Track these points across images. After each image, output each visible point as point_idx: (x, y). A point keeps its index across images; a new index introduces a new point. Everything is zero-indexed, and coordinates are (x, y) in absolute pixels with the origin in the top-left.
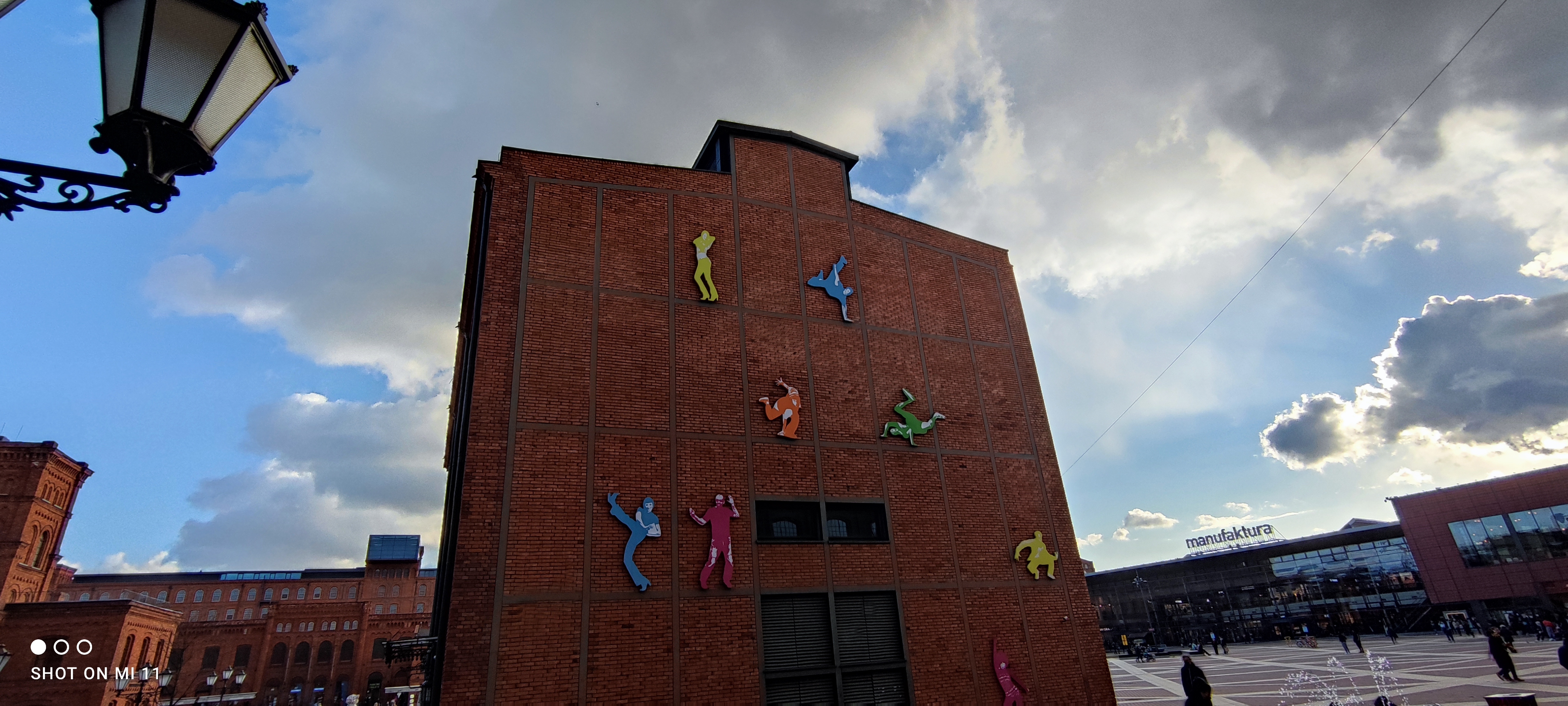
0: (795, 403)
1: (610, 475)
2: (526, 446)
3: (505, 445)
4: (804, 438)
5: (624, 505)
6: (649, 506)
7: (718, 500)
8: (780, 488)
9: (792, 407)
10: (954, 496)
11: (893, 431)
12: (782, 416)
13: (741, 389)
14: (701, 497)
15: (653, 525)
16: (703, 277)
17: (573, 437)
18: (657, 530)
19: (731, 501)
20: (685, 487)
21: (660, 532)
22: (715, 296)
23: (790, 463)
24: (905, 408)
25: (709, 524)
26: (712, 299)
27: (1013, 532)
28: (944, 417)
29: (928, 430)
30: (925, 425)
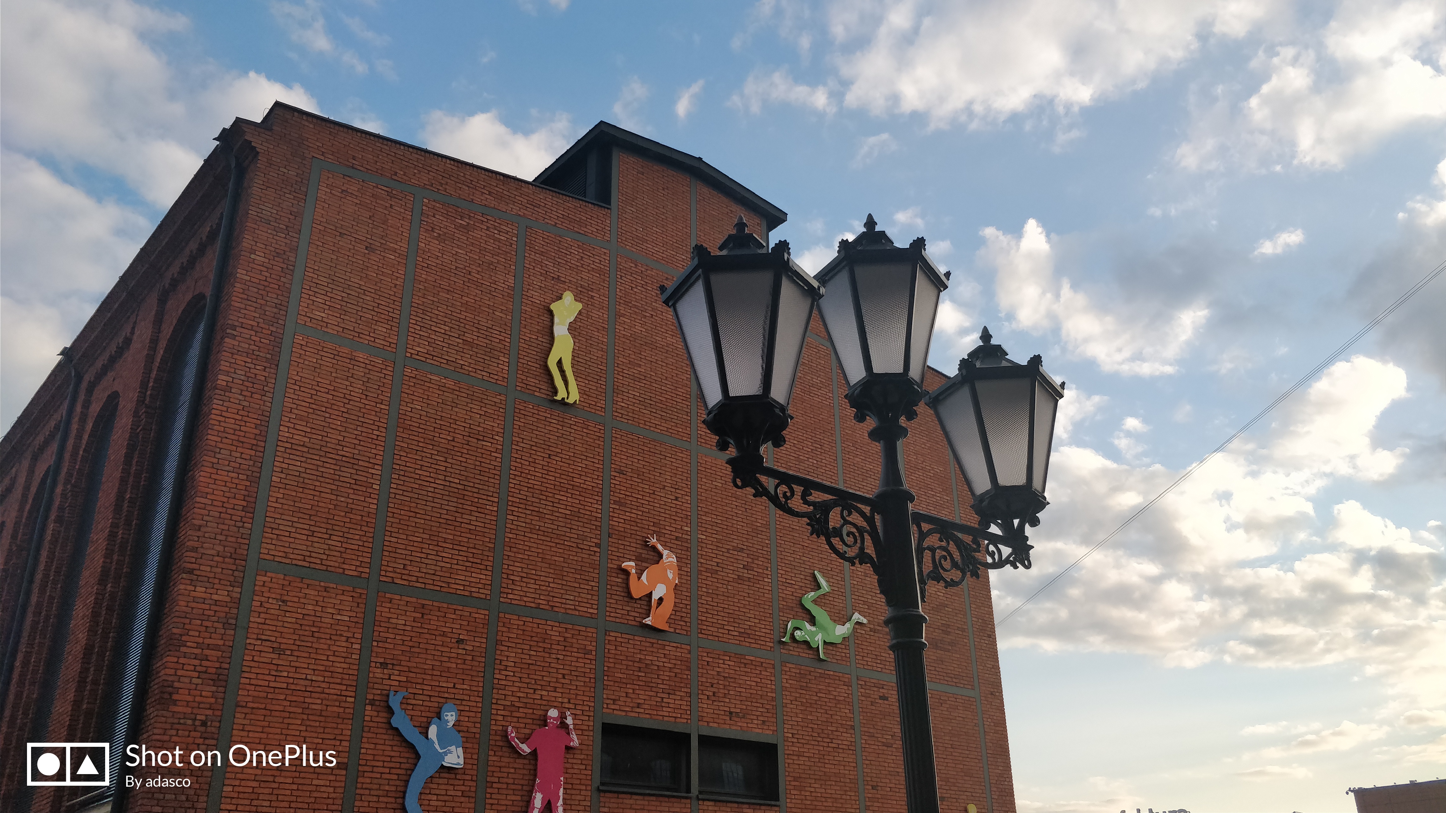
0: (670, 576)
1: (395, 662)
2: (270, 601)
3: (238, 596)
4: (677, 631)
5: (412, 713)
6: (449, 718)
7: (551, 718)
8: (639, 705)
9: (665, 580)
10: (869, 742)
11: (798, 633)
12: (651, 592)
13: (598, 545)
14: (526, 711)
15: (453, 748)
16: (560, 363)
17: (343, 594)
18: (459, 757)
19: (569, 721)
20: (503, 692)
21: (461, 761)
22: (574, 397)
23: (656, 668)
24: (815, 601)
25: (534, 753)
26: (571, 401)
27: (941, 802)
28: (865, 621)
29: (844, 638)
30: (840, 630)
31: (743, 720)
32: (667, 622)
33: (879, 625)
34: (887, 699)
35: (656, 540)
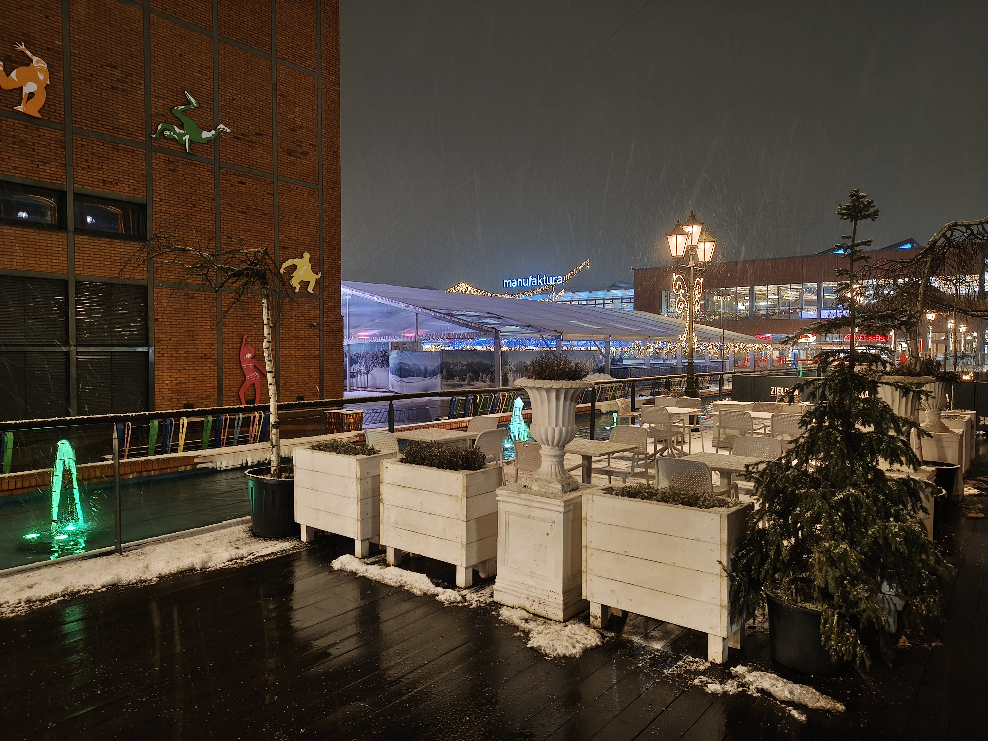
0: (41, 77)
4: (51, 119)
8: (15, 167)
9: (35, 80)
10: (227, 209)
11: (167, 133)
12: (22, 87)
23: (30, 143)
24: (183, 112)
27: (282, 250)
28: (229, 131)
29: (209, 140)
30: (205, 135)
31: (115, 186)
32: (39, 112)
33: (242, 134)
34: (245, 184)
35: (23, 47)
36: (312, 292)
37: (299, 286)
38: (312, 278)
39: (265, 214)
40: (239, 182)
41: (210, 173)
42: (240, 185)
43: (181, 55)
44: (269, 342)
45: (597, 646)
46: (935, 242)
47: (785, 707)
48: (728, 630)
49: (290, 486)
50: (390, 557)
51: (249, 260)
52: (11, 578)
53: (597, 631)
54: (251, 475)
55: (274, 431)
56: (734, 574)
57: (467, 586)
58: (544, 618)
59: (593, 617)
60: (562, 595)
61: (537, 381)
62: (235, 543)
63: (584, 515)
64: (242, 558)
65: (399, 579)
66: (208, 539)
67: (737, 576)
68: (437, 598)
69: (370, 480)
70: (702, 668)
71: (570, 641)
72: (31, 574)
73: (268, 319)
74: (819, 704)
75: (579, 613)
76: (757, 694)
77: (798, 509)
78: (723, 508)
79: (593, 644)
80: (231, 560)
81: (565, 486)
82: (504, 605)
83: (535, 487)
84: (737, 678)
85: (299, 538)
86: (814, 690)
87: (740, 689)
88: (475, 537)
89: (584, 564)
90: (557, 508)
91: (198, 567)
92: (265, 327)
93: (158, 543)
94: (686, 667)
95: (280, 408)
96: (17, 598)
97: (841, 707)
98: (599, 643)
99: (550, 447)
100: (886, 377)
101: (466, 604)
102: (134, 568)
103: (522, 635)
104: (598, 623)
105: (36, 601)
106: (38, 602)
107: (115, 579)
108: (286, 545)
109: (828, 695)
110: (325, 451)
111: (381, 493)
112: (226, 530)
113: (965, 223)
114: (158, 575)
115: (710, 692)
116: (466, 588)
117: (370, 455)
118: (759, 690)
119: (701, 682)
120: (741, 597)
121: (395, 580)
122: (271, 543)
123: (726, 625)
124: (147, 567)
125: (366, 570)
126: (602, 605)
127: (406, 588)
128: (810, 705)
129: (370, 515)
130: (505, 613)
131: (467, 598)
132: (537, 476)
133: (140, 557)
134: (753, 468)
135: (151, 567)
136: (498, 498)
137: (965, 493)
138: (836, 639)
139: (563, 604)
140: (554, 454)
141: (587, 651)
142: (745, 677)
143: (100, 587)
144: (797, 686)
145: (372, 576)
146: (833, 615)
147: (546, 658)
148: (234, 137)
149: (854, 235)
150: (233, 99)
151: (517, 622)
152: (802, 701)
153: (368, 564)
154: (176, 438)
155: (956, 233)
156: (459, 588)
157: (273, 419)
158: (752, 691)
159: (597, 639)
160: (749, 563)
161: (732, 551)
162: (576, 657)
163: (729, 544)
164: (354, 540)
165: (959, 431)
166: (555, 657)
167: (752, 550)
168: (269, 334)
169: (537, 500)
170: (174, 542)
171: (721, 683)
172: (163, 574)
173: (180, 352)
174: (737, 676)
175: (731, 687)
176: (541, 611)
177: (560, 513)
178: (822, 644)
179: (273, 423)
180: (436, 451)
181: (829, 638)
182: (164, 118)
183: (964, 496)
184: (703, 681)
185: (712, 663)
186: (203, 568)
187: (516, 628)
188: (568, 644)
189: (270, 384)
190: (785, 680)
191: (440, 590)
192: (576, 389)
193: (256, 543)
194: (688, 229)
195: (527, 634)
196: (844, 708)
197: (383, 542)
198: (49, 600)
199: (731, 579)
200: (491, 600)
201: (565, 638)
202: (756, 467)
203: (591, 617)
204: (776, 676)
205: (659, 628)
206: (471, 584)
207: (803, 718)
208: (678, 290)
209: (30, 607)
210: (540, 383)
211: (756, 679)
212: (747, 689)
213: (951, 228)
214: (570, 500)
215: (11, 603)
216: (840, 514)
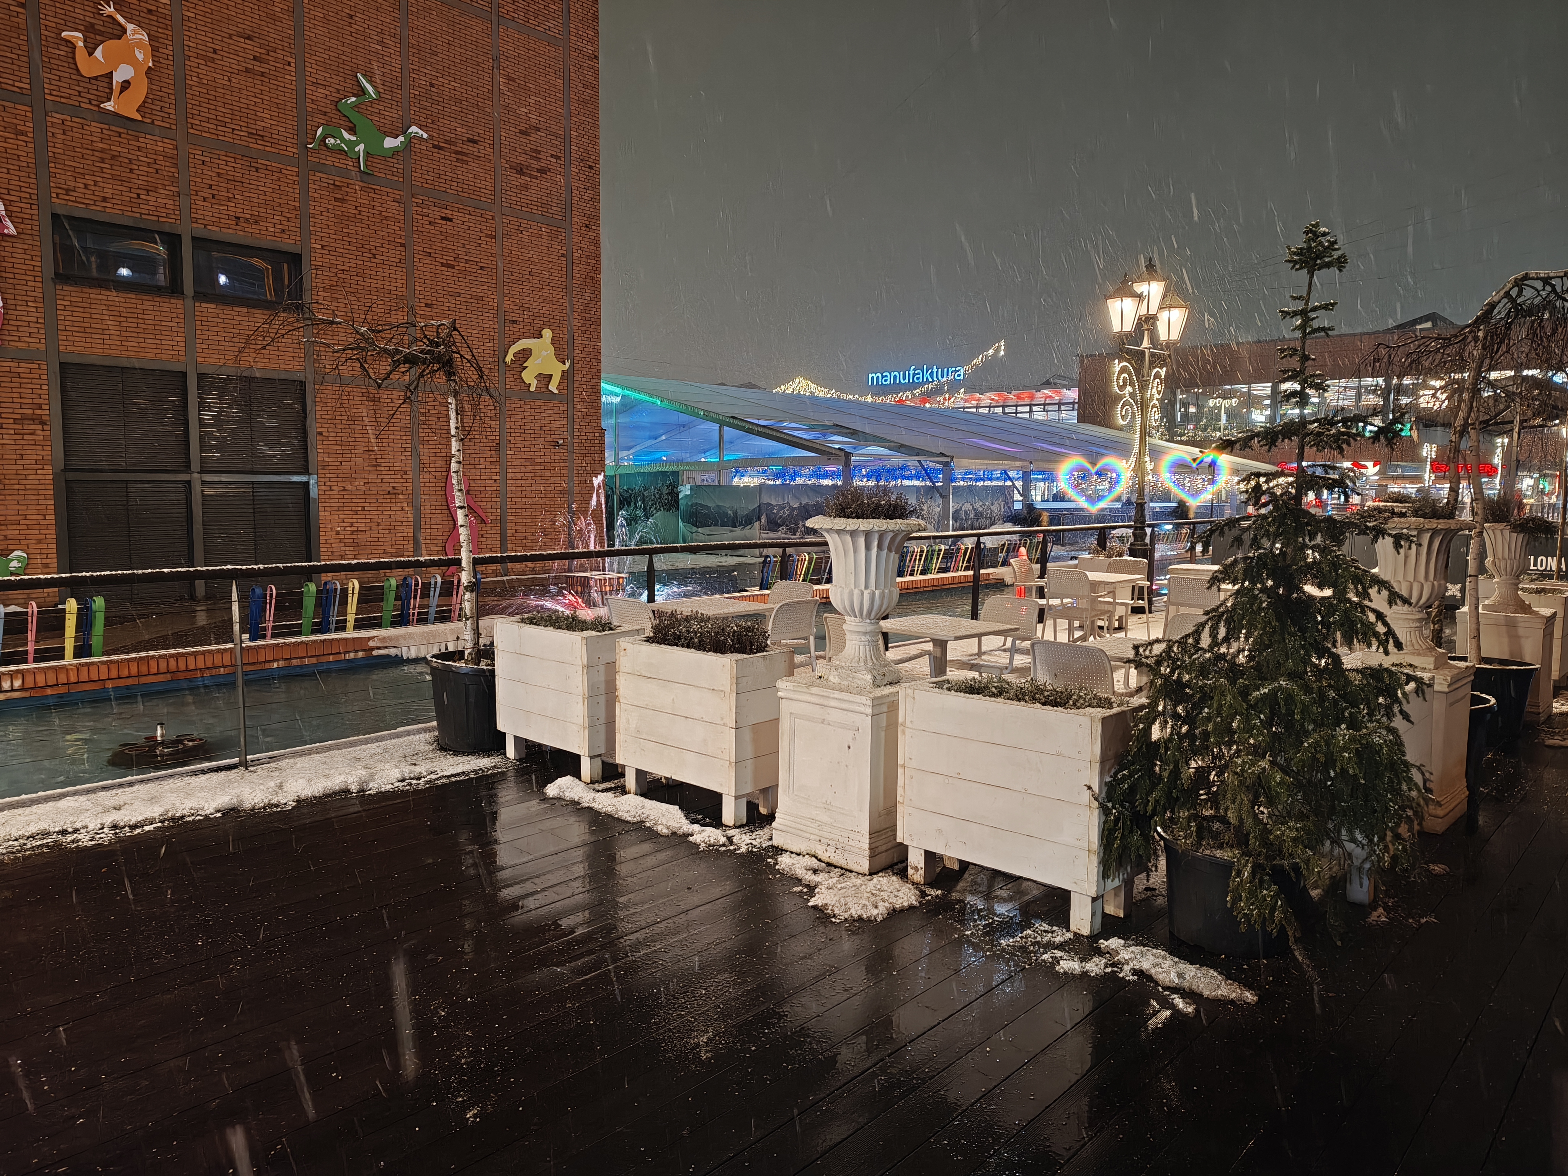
0: (140, 56)
4: (156, 123)
9: (132, 61)
10: (425, 261)
11: (330, 141)
12: (111, 73)
13: (22, 6)
23: (126, 160)
24: (355, 107)
27: (510, 325)
28: (425, 136)
29: (395, 152)
30: (390, 143)
31: (254, 226)
32: (138, 111)
33: (446, 142)
34: (450, 220)
35: (112, 9)
36: (556, 391)
37: (536, 382)
38: (557, 369)
39: (482, 268)
40: (443, 218)
41: (397, 204)
42: (444, 222)
43: (351, 17)
44: (459, 462)
45: (911, 908)
46: (1492, 306)
47: (1169, 995)
48: (1097, 886)
49: (490, 677)
50: (630, 781)
51: (425, 337)
52: (92, 796)
53: (917, 888)
54: (434, 660)
55: (467, 596)
56: (1110, 805)
57: (738, 824)
58: (842, 868)
59: (912, 868)
60: (868, 837)
61: (837, 520)
62: (412, 758)
63: (901, 720)
64: (419, 779)
65: (640, 812)
66: (373, 751)
67: (1114, 807)
68: (691, 839)
69: (602, 669)
70: (1058, 939)
71: (873, 899)
72: (120, 791)
73: (457, 428)
74: (1220, 993)
75: (896, 864)
76: (1131, 977)
77: (1206, 710)
78: (1099, 709)
79: (906, 904)
80: (403, 780)
81: (878, 677)
82: (787, 851)
83: (834, 679)
84: (1108, 955)
85: (505, 754)
86: (1215, 974)
87: (1109, 970)
88: (749, 752)
89: (900, 791)
90: (862, 709)
91: (354, 788)
92: (453, 439)
93: (301, 756)
94: (1035, 938)
95: (476, 562)
96: (99, 821)
97: (1249, 996)
98: (914, 902)
99: (857, 620)
100: (1396, 519)
101: (732, 848)
102: (262, 787)
103: (805, 890)
104: (918, 877)
105: (125, 826)
106: (127, 828)
107: (235, 801)
108: (484, 763)
109: (1234, 980)
110: (538, 625)
111: (617, 687)
112: (401, 740)
113: (1542, 275)
114: (296, 798)
115: (1062, 971)
116: (735, 827)
117: (604, 631)
118: (1135, 972)
119: (1052, 957)
120: (1117, 837)
121: (633, 814)
122: (464, 759)
123: (1095, 878)
124: (281, 786)
125: (594, 799)
126: (926, 852)
127: (648, 825)
128: (1206, 993)
129: (603, 720)
130: (785, 861)
131: (735, 840)
132: (838, 663)
133: (273, 774)
134: (1144, 650)
135: (287, 787)
136: (780, 694)
137: (1554, 710)
138: (1247, 899)
139: (870, 849)
140: (863, 630)
141: (894, 914)
142: (1118, 954)
143: (213, 811)
144: (1192, 967)
145: (600, 807)
146: (1246, 865)
147: (833, 920)
148: (434, 146)
149: (1309, 294)
150: (432, 85)
151: (800, 872)
152: (1194, 987)
153: (598, 791)
154: (343, 611)
155: (1528, 293)
156: (726, 826)
157: (465, 578)
158: (1126, 973)
159: (913, 897)
160: (1132, 789)
161: (1109, 771)
162: (876, 920)
163: (1103, 762)
164: (579, 756)
165: (1547, 612)
166: (846, 919)
167: (1139, 770)
168: (459, 450)
169: (835, 696)
170: (324, 755)
171: (1082, 960)
172: (303, 796)
173: (356, 484)
174: (1108, 953)
175: (1095, 966)
176: (837, 859)
177: (867, 715)
178: (1229, 906)
179: (466, 584)
180: (695, 626)
181: (1237, 899)
182: (327, 118)
183: (1550, 716)
184: (1056, 958)
185: (1075, 934)
186: (362, 790)
187: (798, 881)
188: (867, 903)
189: (461, 526)
190: (1176, 959)
191: (696, 827)
192: (896, 533)
193: (442, 758)
194: (1141, 288)
195: (811, 889)
196: (1256, 998)
197: (619, 760)
198: (143, 826)
199: (1105, 810)
200: (770, 843)
201: (866, 895)
202: (1149, 648)
203: (909, 868)
204: (1163, 953)
205: (1010, 886)
206: (745, 821)
207: (1190, 1009)
208: (1121, 388)
209: (116, 833)
210: (841, 523)
211: (1133, 955)
212: (1119, 970)
213: (1520, 283)
214: (882, 697)
215: (90, 828)
216: (1262, 716)
